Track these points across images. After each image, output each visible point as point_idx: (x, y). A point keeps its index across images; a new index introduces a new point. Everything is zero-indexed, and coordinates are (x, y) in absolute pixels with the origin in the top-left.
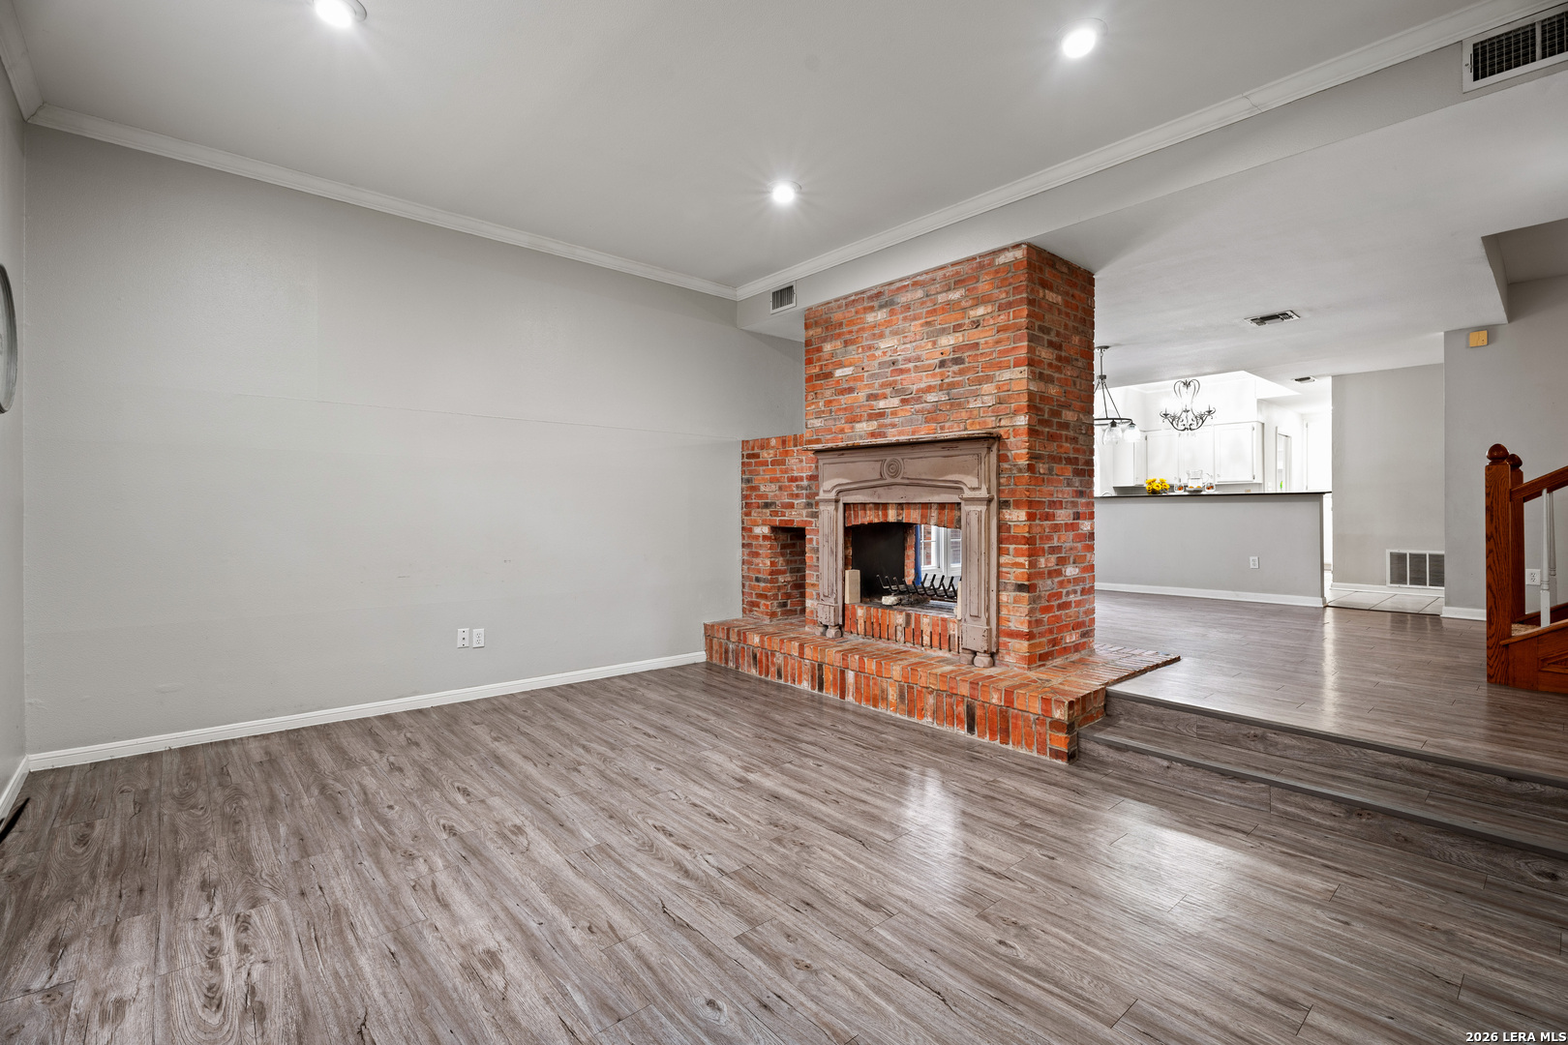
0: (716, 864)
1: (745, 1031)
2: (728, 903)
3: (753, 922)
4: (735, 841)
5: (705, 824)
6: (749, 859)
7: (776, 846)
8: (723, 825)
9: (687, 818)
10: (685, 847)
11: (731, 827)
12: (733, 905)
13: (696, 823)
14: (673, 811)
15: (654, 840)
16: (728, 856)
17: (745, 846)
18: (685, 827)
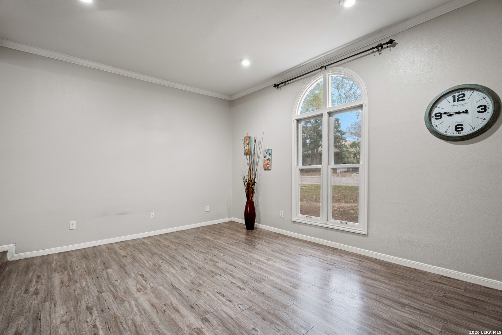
0: (222, 277)
1: (219, 253)
2: (220, 268)
3: (214, 265)
4: (215, 285)
5: (226, 292)
6: (212, 279)
7: (202, 283)
8: (218, 291)
9: (233, 294)
10: (232, 282)
11: (216, 290)
12: (218, 268)
13: (229, 292)
14: (239, 298)
15: (243, 284)
16: (218, 279)
17: (212, 283)
18: (233, 290)
